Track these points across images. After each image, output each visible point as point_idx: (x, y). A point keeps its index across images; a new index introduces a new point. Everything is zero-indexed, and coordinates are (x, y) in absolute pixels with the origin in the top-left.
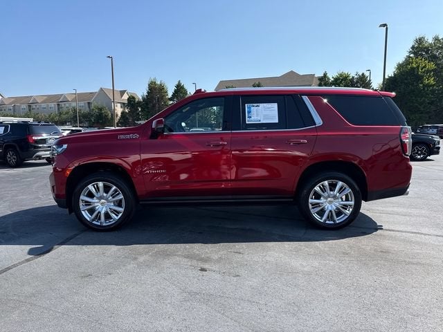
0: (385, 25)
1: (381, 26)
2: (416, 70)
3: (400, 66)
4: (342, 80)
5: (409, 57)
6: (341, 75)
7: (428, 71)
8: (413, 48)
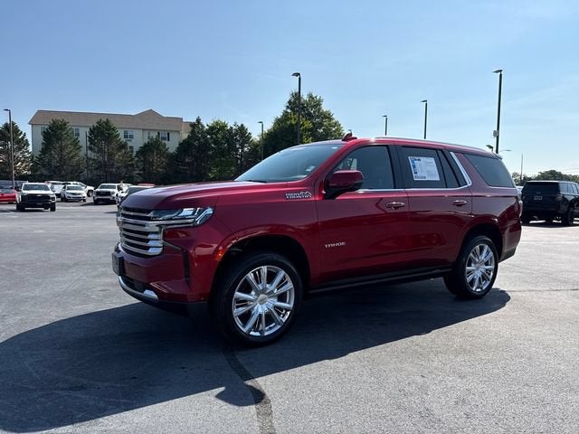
0: (297, 74)
1: (294, 75)
2: (295, 127)
3: (278, 122)
4: (219, 130)
5: (287, 112)
6: (217, 123)
7: (306, 130)
8: (290, 102)
